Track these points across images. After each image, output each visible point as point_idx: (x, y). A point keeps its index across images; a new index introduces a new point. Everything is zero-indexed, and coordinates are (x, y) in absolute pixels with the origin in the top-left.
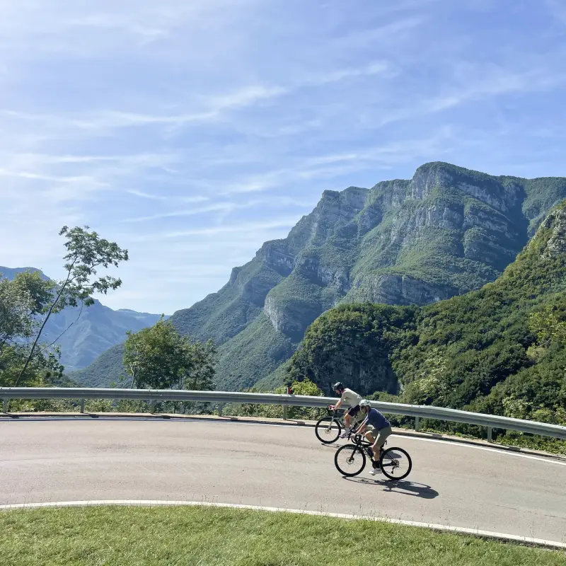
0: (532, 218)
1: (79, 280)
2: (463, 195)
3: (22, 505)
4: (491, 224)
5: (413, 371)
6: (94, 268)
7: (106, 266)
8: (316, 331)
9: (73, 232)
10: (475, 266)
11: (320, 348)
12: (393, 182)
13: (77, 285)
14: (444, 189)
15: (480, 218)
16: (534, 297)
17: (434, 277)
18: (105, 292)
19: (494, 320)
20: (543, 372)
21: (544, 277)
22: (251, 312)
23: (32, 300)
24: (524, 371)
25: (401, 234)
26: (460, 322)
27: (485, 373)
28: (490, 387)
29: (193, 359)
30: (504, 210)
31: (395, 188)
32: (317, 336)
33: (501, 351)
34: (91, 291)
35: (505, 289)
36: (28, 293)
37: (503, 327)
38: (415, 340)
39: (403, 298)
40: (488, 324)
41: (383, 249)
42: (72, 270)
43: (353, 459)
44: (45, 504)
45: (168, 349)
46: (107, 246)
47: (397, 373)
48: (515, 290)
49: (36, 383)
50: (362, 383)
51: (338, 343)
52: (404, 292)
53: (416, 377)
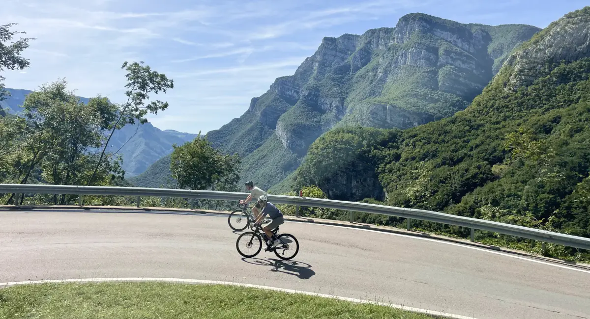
0: (496, 57)
1: (136, 104)
2: (438, 39)
3: (90, 280)
4: (461, 63)
5: (396, 182)
6: (148, 93)
7: (156, 92)
8: (317, 148)
9: (132, 66)
10: (448, 97)
11: (320, 162)
12: (380, 30)
13: (135, 107)
14: (422, 34)
15: (452, 57)
16: (498, 123)
17: (413, 106)
18: (156, 113)
19: (464, 142)
20: (506, 185)
21: (507, 107)
22: (265, 133)
23: (101, 119)
24: (490, 184)
25: (386, 72)
26: (435, 143)
27: (457, 186)
28: (461, 196)
29: (223, 167)
30: (472, 52)
31: (382, 35)
32: (318, 153)
33: (471, 167)
34: (145, 112)
35: (474, 117)
36: (98, 114)
37: (472, 147)
38: (397, 157)
39: (387, 123)
40: (459, 145)
41: (371, 83)
42: (131, 96)
43: (252, 244)
44: (108, 279)
45: (204, 159)
46: (157, 77)
47: (382, 183)
48: (482, 117)
49: (104, 183)
50: (354, 191)
51: (334, 158)
52: (388, 118)
53: (398, 187)
